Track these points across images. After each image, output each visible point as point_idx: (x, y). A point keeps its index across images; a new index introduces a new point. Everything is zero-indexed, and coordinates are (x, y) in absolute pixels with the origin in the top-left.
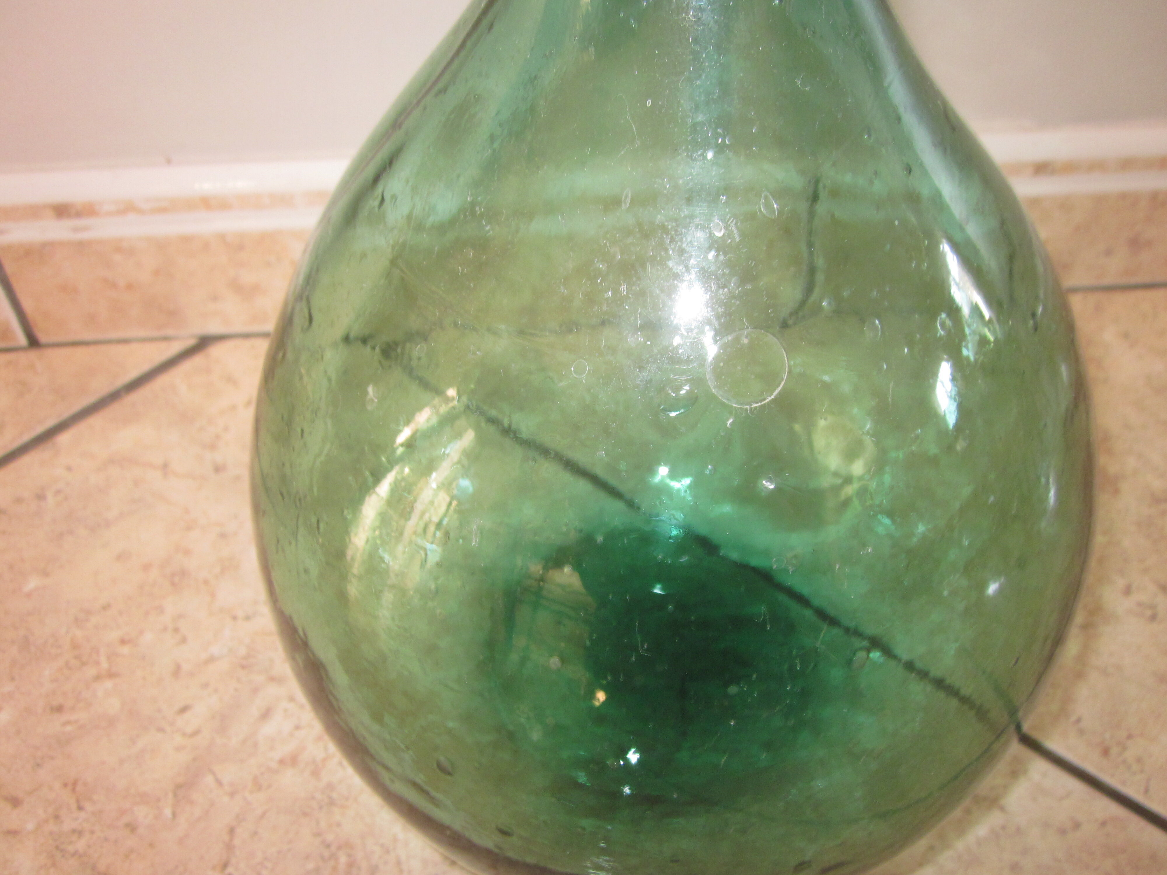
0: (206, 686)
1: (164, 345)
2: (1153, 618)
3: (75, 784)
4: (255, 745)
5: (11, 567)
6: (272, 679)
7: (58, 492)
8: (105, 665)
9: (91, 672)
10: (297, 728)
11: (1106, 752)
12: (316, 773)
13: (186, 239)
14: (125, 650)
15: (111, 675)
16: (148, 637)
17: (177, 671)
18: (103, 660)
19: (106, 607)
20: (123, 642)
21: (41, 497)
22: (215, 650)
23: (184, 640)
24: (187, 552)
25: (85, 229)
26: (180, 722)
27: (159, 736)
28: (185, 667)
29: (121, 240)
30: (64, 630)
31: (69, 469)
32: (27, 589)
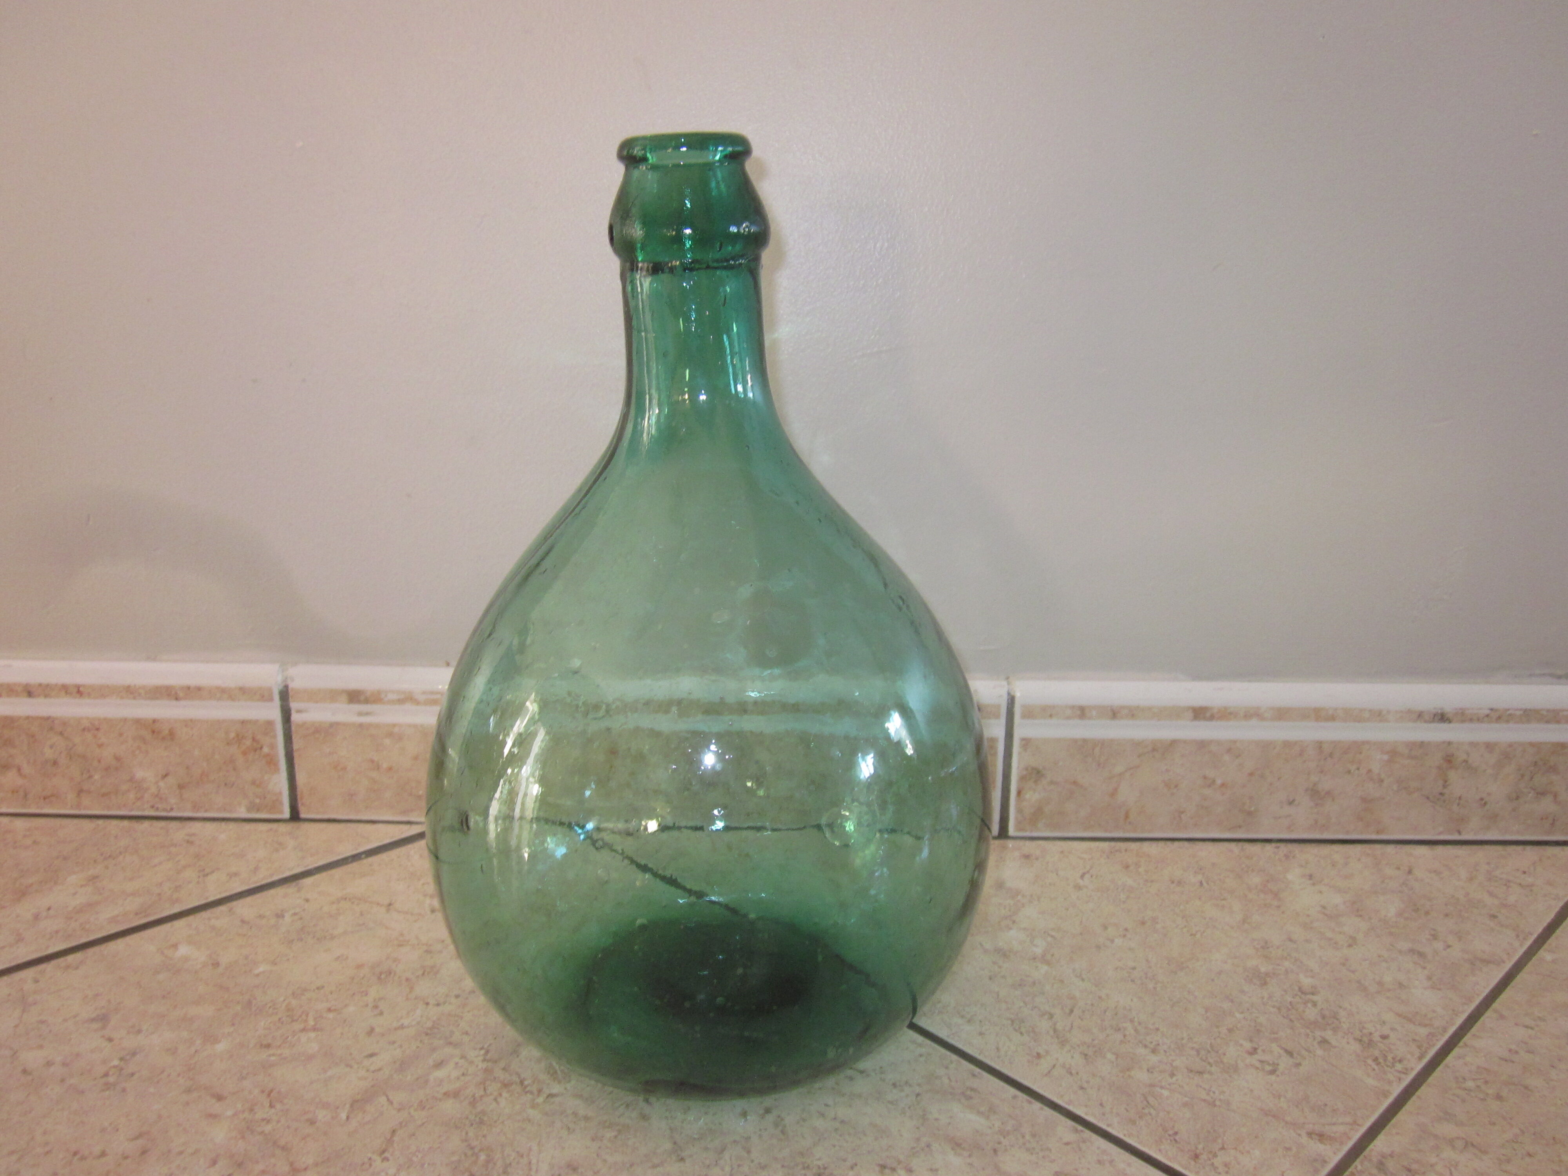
0: (393, 1043)
3: (271, 1091)
4: (427, 1082)
7: (295, 914)
8: (311, 1023)
9: (297, 1026)
10: (464, 1075)
14: (331, 1015)
15: (316, 1029)
16: (351, 1009)
17: (371, 1031)
18: (311, 1019)
19: (320, 988)
20: (330, 1010)
21: (280, 916)
22: (406, 1022)
23: (381, 1013)
24: (396, 960)
25: (367, 714)
26: (366, 1063)
27: (348, 1069)
28: (377, 1030)
29: (394, 725)
30: (282, 999)
31: (307, 900)
32: (256, 972)
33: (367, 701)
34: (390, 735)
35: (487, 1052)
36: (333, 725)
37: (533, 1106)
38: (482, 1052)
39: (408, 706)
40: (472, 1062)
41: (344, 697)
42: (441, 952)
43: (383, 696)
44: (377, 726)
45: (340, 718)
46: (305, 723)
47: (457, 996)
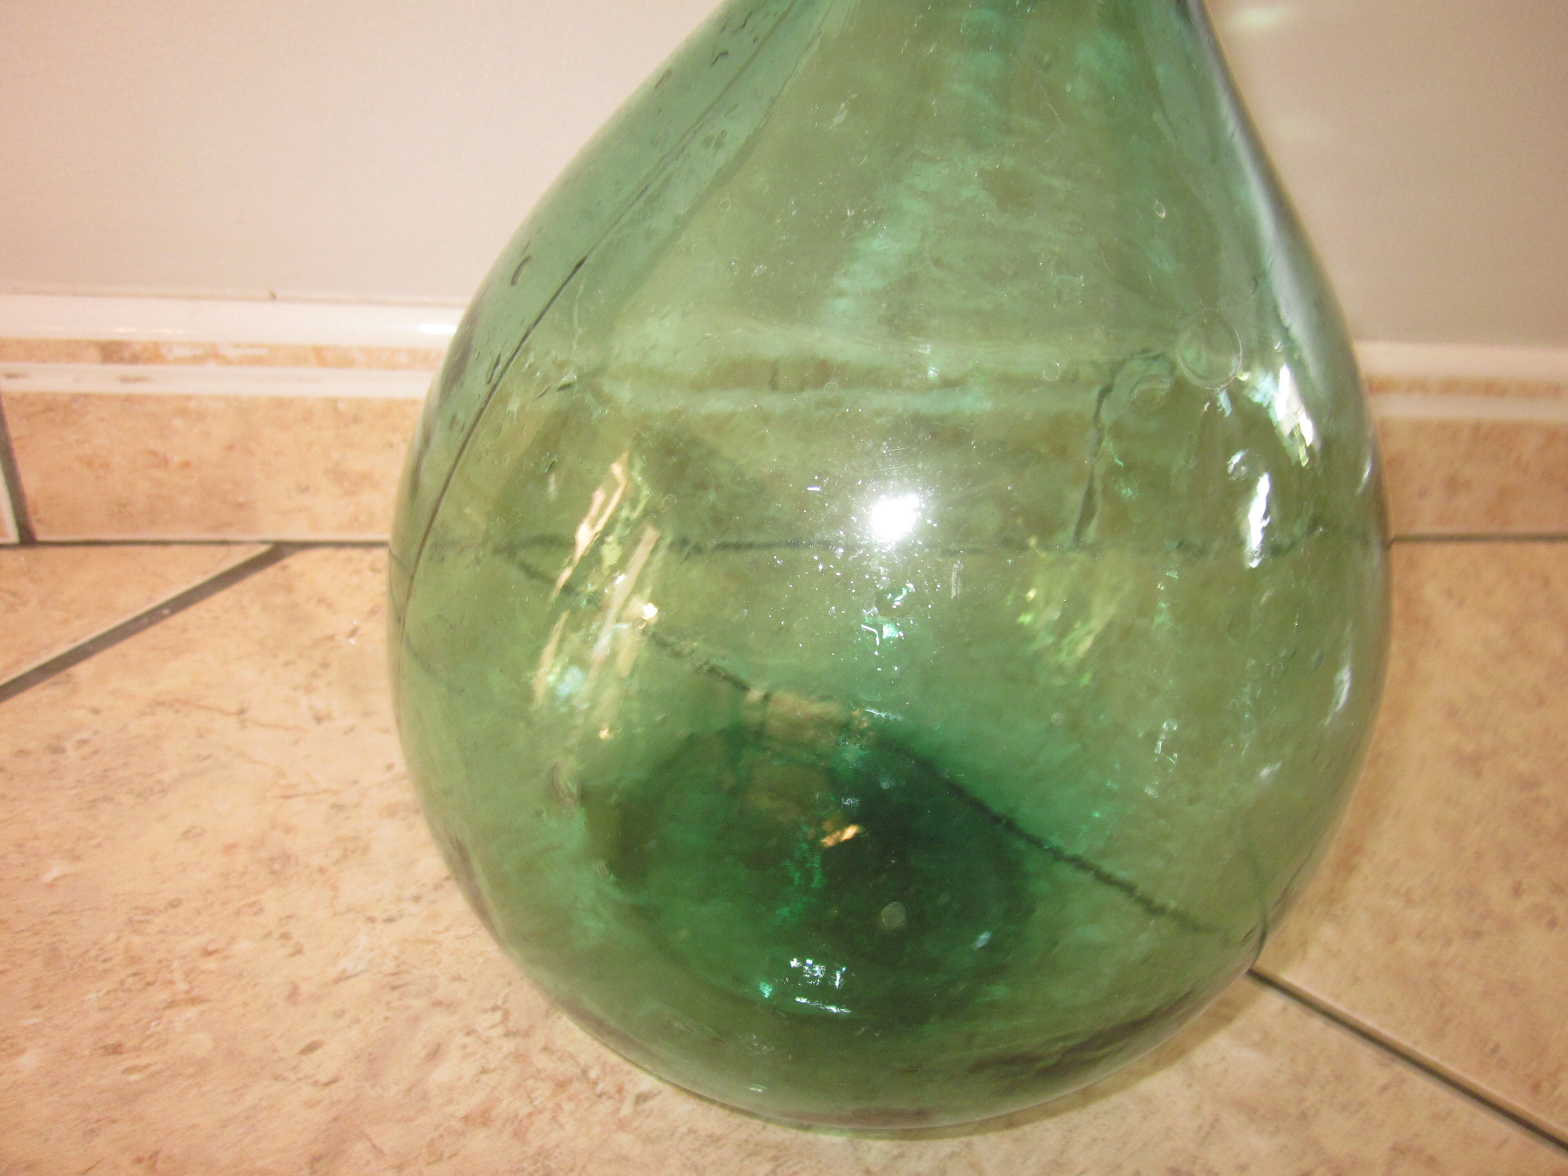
0: (339, 1014)
1: (222, 550)
2: (1552, 924)
3: (154, 1156)
4: (425, 1096)
5: (19, 846)
6: (438, 1004)
7: (82, 743)
8: (182, 986)
9: (161, 996)
10: (484, 1071)
11: (1536, 1088)
12: (519, 1134)
13: (280, 403)
14: (211, 964)
15: (194, 1001)
16: (243, 946)
17: (293, 995)
18: (177, 976)
19: (175, 904)
20: (207, 953)
21: (57, 750)
22: (346, 964)
23: (298, 951)
24: (289, 829)
25: (139, 379)
26: (308, 1064)
27: (278, 1086)
28: (305, 988)
29: (188, 398)
30: (112, 936)
31: (96, 711)
32: (48, 877)
33: (135, 359)
34: (183, 412)
35: (506, 1015)
36: (75, 398)
37: (622, 1125)
38: (498, 1016)
39: (211, 367)
40: (487, 1042)
41: (93, 353)
42: (357, 805)
43: (164, 351)
44: (158, 399)
45: (87, 386)
46: (25, 395)
47: (417, 899)
